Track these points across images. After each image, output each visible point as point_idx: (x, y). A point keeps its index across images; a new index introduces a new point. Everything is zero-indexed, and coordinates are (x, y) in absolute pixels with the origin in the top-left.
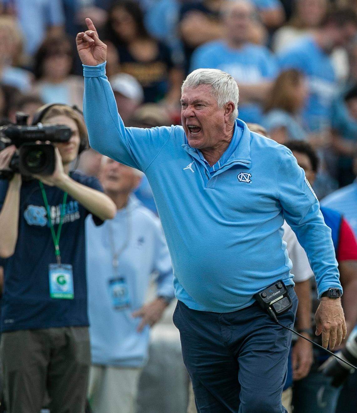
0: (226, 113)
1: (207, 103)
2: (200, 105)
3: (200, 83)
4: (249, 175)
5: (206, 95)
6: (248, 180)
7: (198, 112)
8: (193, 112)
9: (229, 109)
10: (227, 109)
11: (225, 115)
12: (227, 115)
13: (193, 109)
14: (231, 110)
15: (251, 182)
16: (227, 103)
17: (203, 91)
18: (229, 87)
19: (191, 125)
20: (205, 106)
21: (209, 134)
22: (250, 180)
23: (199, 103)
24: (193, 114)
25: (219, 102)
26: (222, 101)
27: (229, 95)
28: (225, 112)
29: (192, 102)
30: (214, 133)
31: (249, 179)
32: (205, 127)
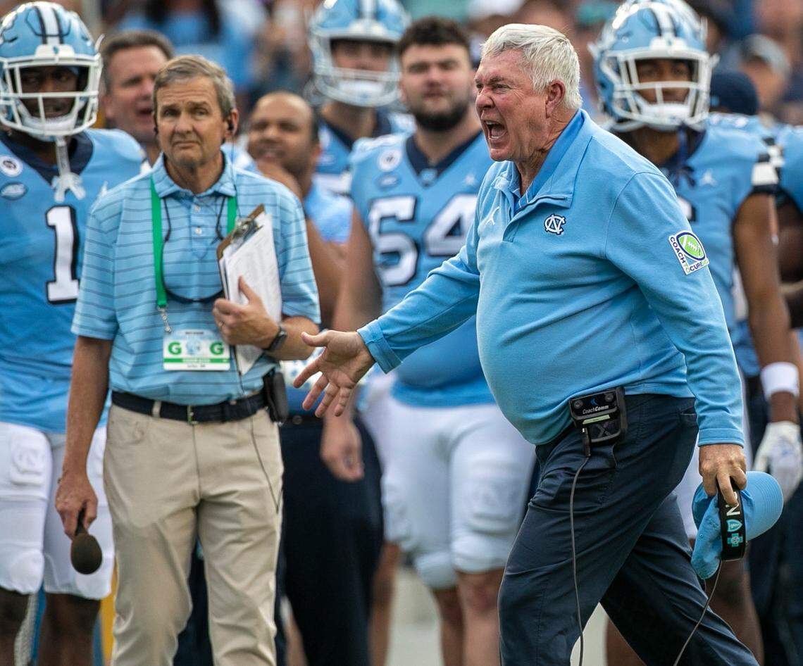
0: (550, 99)
1: (512, 83)
2: (501, 87)
3: (504, 47)
4: (562, 220)
5: (512, 69)
6: (558, 230)
7: (498, 99)
8: (491, 98)
9: (554, 94)
10: (552, 92)
11: (547, 104)
12: (550, 102)
13: (490, 93)
14: (558, 95)
15: (562, 233)
16: (550, 83)
17: (507, 61)
18: (555, 54)
19: (489, 121)
20: (508, 87)
21: (519, 137)
22: (561, 230)
23: (500, 83)
24: (489, 102)
25: (535, 82)
26: (540, 80)
27: (556, 69)
28: (547, 98)
29: (489, 80)
30: (527, 135)
31: (561, 228)
32: (510, 124)
